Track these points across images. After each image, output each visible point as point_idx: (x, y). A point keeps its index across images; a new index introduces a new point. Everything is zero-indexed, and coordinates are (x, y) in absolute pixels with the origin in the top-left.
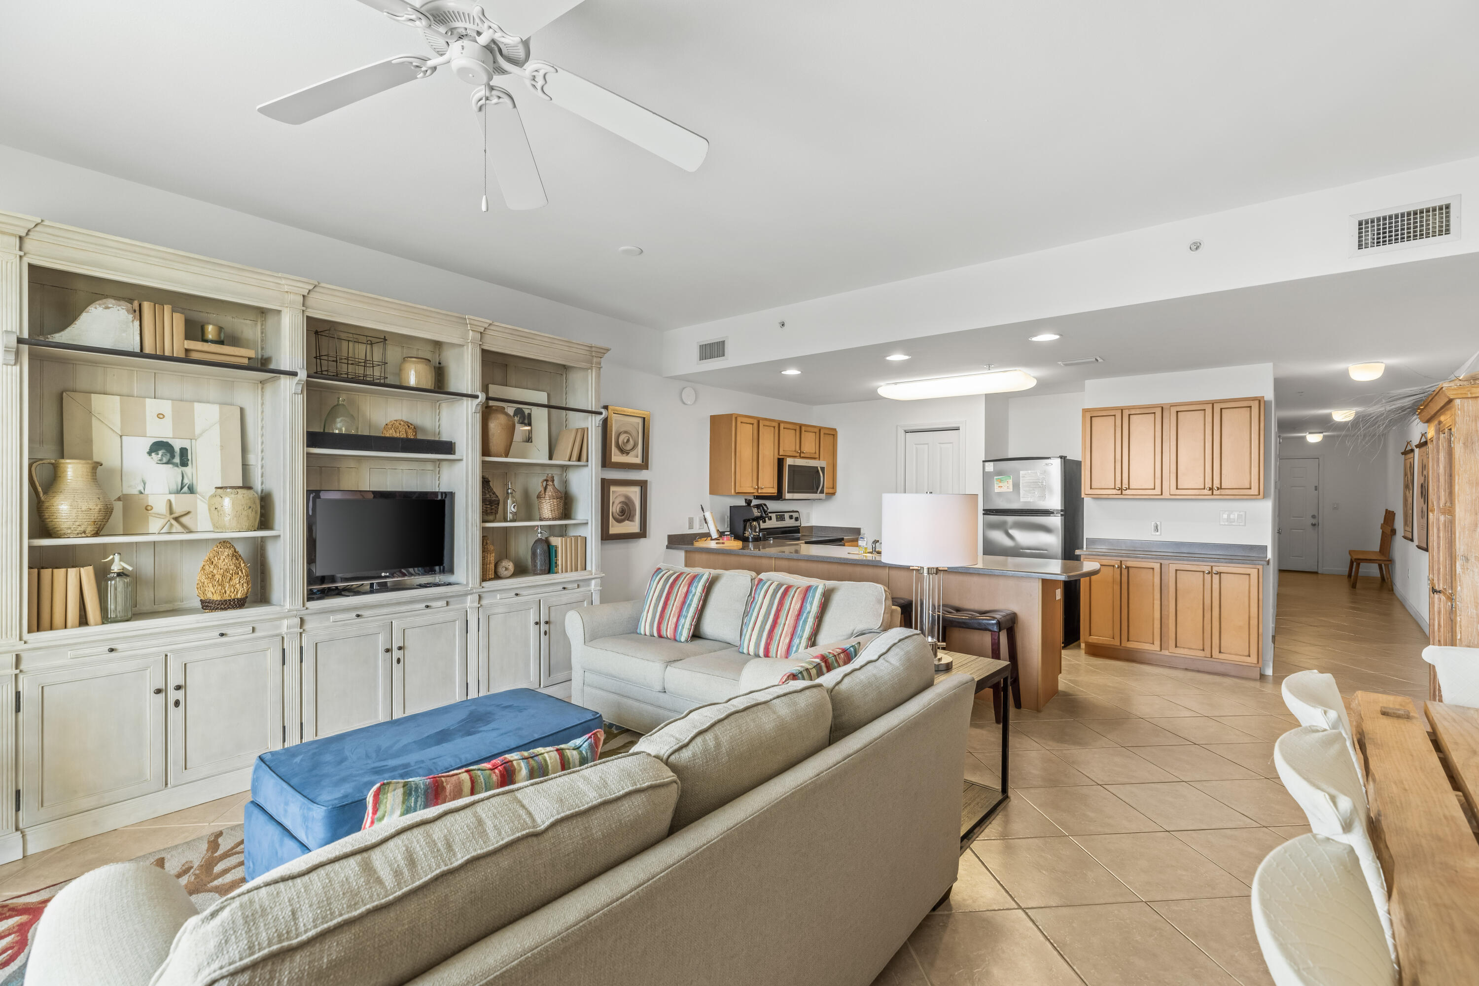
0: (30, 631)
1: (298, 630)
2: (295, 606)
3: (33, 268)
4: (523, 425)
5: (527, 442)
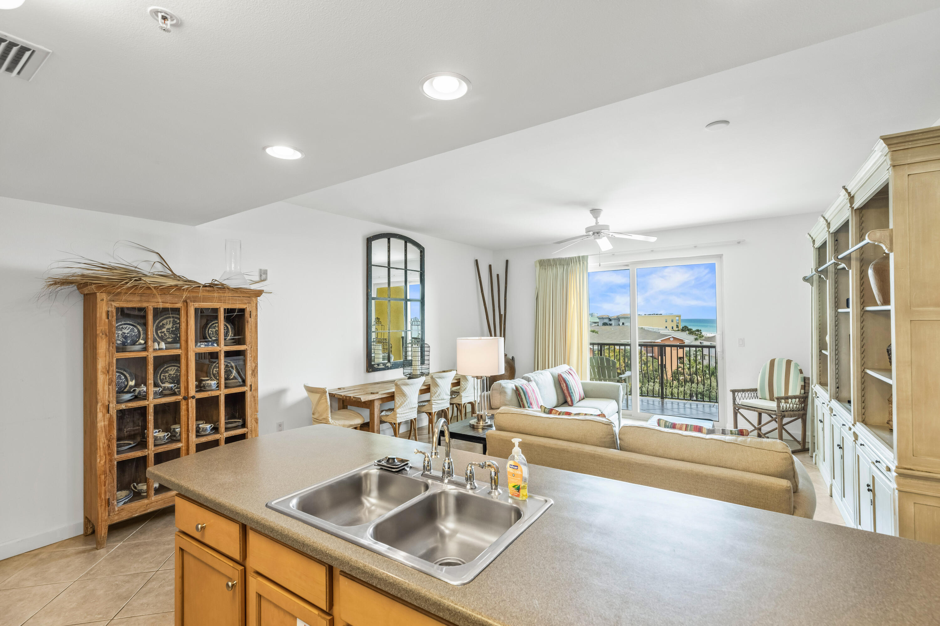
1: (830, 413)
2: (829, 399)
3: (818, 249)
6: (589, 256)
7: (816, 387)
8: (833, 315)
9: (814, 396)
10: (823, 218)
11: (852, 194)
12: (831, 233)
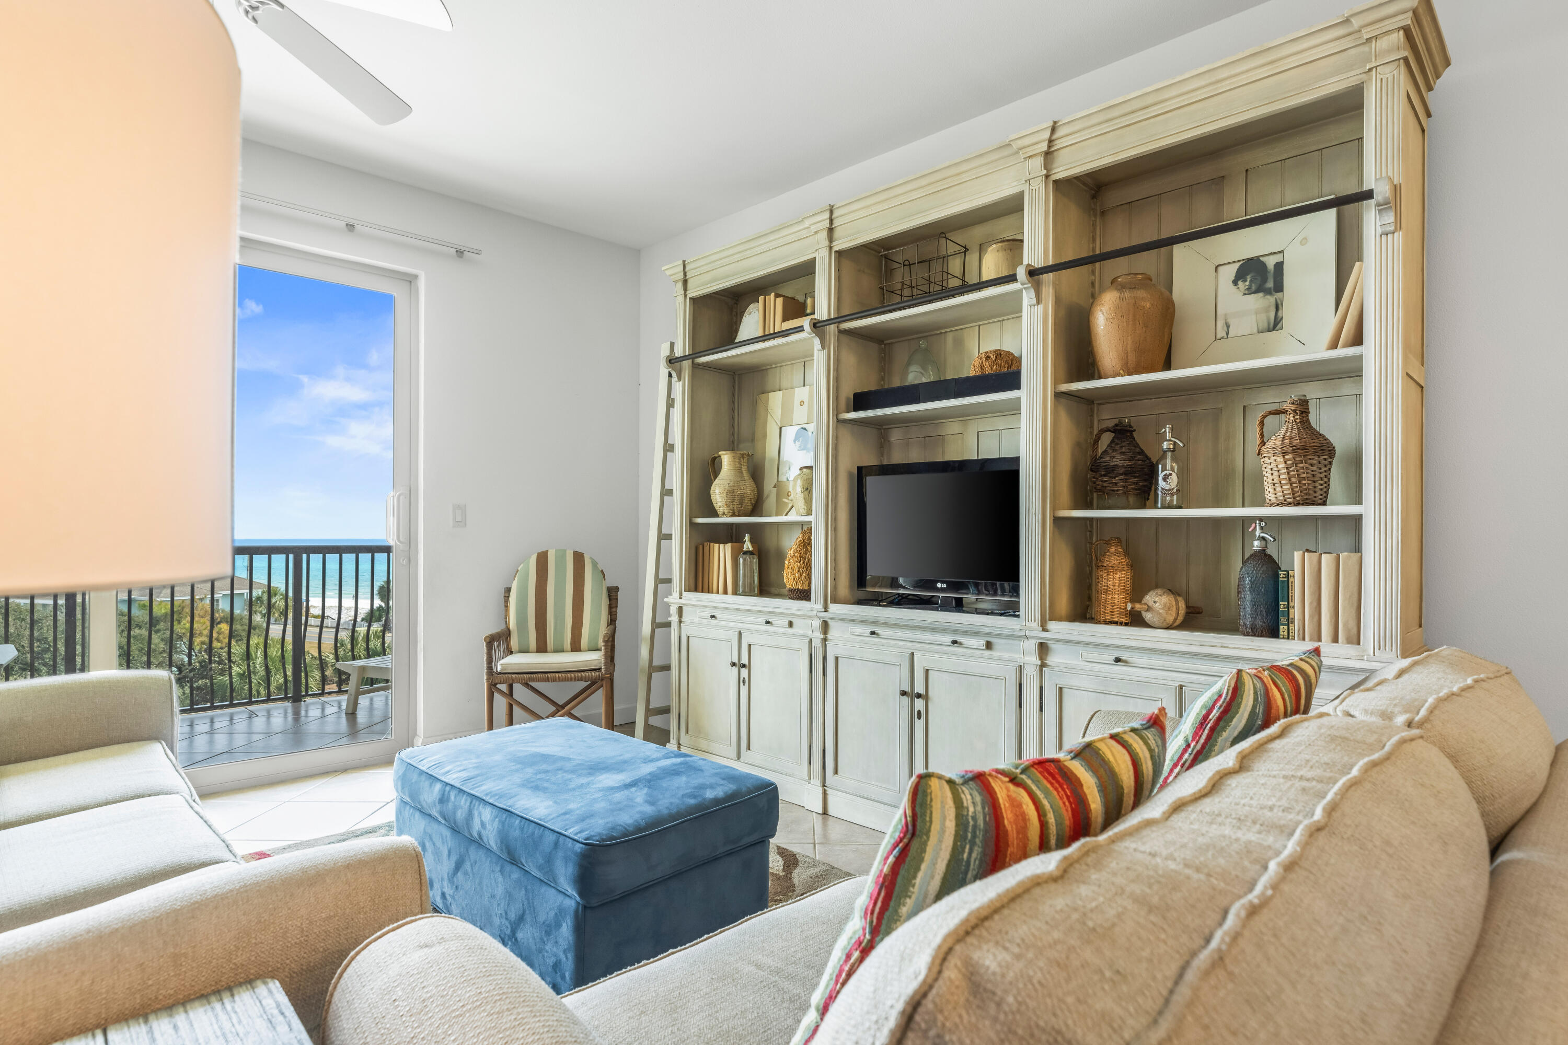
0: (689, 590)
1: (822, 636)
2: (820, 606)
3: (694, 300)
4: (1261, 294)
5: (1269, 330)
7: (691, 598)
8: (835, 426)
9: (674, 618)
10: (827, 215)
11: (1058, 144)
12: (836, 252)
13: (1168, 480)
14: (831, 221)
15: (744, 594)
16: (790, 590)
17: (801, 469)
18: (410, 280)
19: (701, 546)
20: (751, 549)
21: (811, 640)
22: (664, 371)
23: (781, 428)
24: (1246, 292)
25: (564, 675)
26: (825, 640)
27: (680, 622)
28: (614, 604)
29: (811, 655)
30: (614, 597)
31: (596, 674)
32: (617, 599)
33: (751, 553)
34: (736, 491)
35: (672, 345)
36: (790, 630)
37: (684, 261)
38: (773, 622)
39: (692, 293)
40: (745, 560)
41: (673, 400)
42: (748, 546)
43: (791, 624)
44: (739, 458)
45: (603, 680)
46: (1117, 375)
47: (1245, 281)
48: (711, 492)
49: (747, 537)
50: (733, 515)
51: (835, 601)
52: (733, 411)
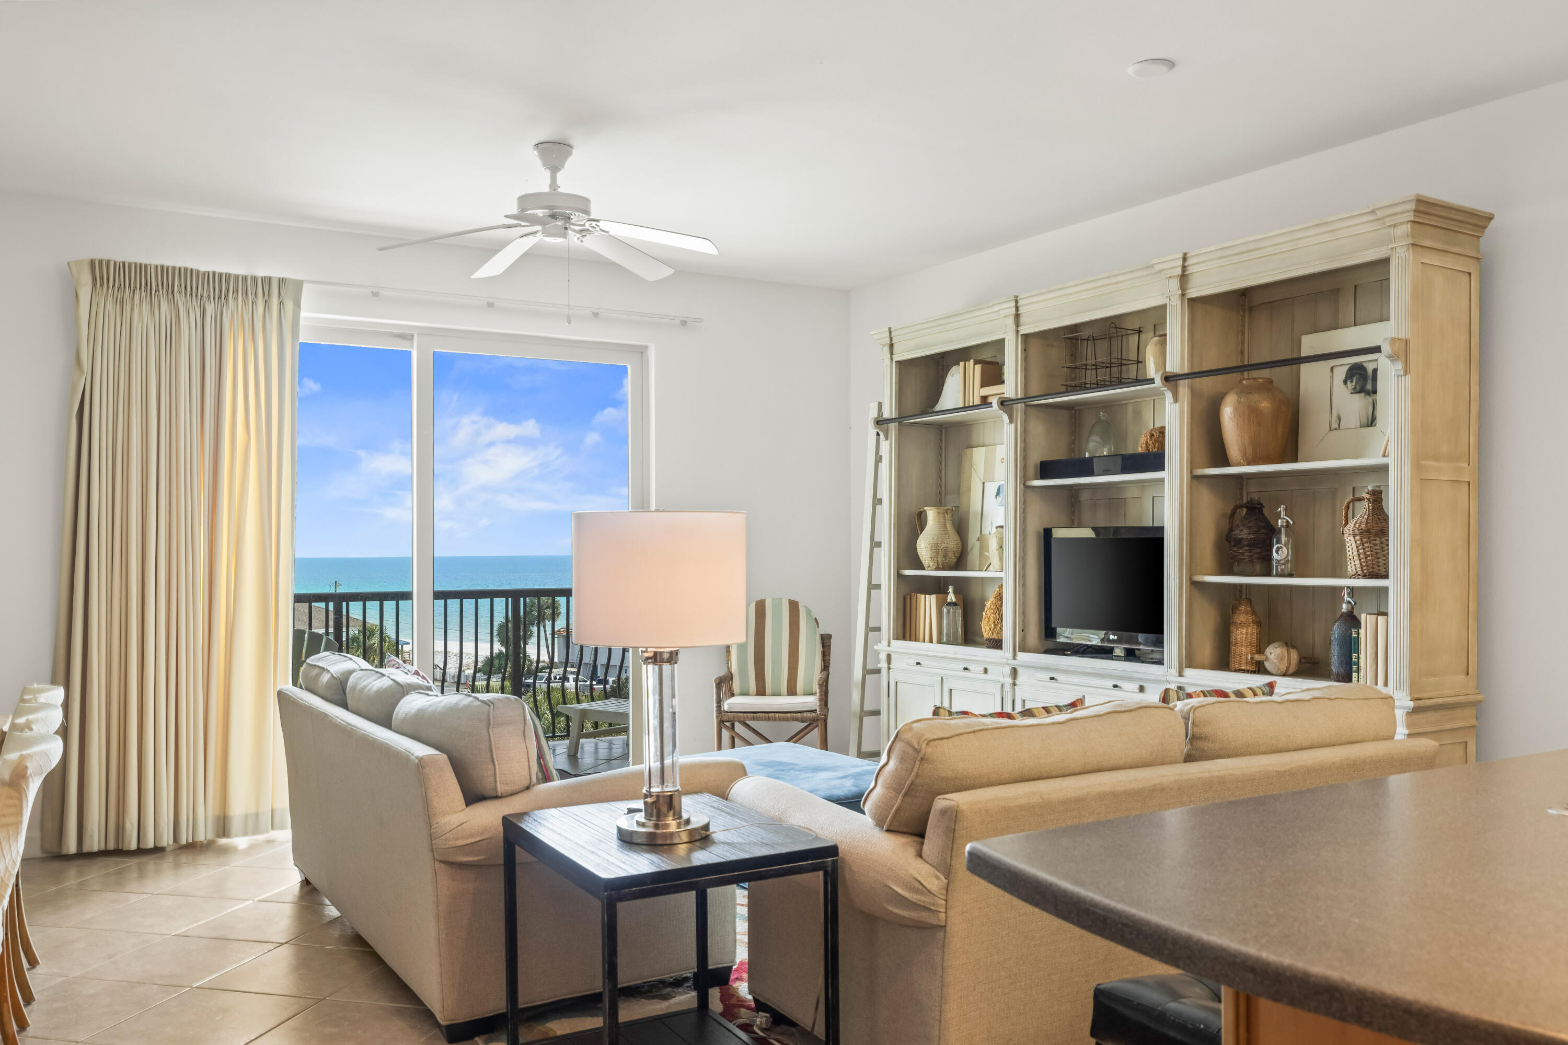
0: (897, 638)
1: (1011, 681)
2: (1009, 654)
3: (900, 363)
4: (1363, 394)
5: (1368, 426)
6: (305, 285)
7: (900, 646)
8: (1022, 492)
9: (883, 665)
10: (1013, 304)
11: (1190, 270)
12: (1022, 335)
13: (1281, 553)
14: (1017, 308)
15: (948, 643)
16: (987, 640)
17: (997, 527)
18: (641, 351)
19: (908, 597)
20: (954, 600)
21: (1003, 685)
22: (872, 431)
23: (984, 483)
24: (1353, 392)
25: (783, 715)
26: (1014, 684)
27: (889, 668)
28: (827, 651)
29: (1003, 698)
30: (827, 644)
31: (812, 715)
32: (830, 646)
33: (955, 604)
34: (940, 545)
35: (880, 404)
36: (985, 676)
37: (890, 329)
38: (971, 668)
39: (897, 357)
40: (948, 612)
41: (881, 457)
42: (951, 597)
43: (986, 671)
44: (943, 513)
45: (818, 720)
46: (1239, 464)
47: (1352, 382)
48: (917, 545)
49: (951, 589)
50: (938, 569)
51: (1024, 649)
52: (941, 463)
